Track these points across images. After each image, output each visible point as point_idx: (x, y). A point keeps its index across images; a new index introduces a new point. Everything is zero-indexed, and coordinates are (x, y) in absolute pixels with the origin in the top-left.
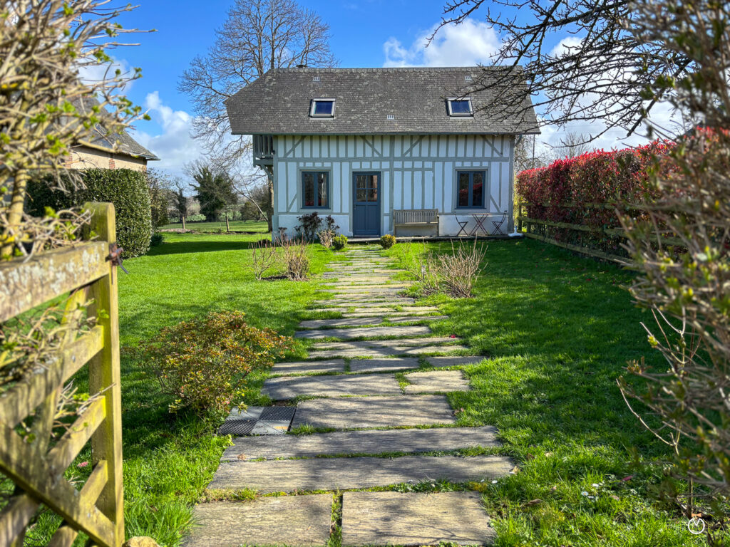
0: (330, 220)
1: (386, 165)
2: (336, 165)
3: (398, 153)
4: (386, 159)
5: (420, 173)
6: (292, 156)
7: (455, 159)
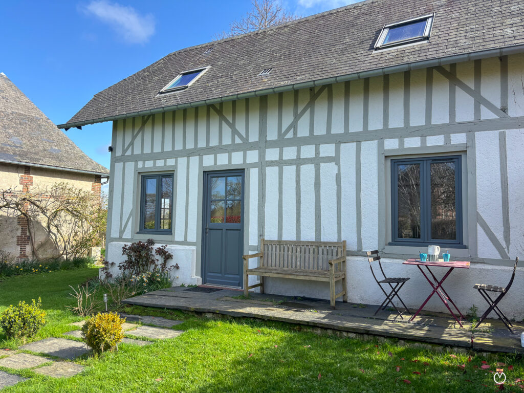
0: (166, 255)
1: (253, 156)
2: (182, 161)
3: (272, 135)
4: (252, 146)
5: (311, 167)
6: (130, 154)
7: (384, 134)
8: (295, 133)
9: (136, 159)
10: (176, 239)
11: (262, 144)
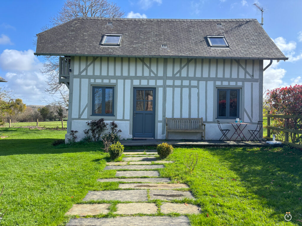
0: (114, 125)
1: (160, 83)
2: (120, 82)
3: (169, 74)
4: (160, 78)
5: (187, 89)
6: (85, 74)
7: (216, 79)
8: (180, 74)
9: (89, 77)
10: (118, 118)
11: (165, 78)
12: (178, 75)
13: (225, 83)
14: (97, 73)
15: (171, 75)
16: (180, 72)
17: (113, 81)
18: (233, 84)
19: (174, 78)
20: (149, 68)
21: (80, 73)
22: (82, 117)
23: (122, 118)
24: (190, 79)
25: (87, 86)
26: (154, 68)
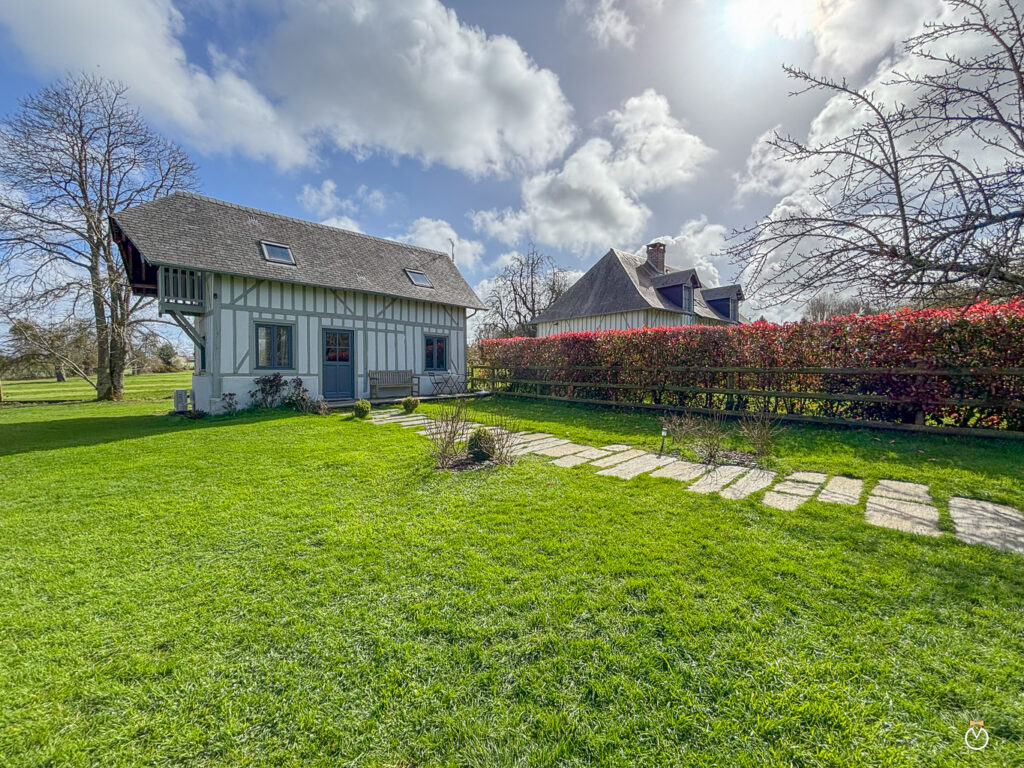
1: (359, 324)
2: (302, 320)
3: (371, 314)
4: (359, 318)
5: (393, 335)
6: (242, 304)
7: (423, 325)
8: (384, 316)
9: (251, 310)
10: (300, 372)
11: (365, 318)
12: (381, 316)
13: (433, 330)
14: (264, 304)
15: (373, 316)
16: (384, 312)
17: (291, 318)
18: (440, 331)
19: (376, 319)
20: (344, 303)
21: (233, 301)
22: (239, 372)
23: (306, 372)
24: (396, 323)
25: (248, 322)
26: (350, 305)
